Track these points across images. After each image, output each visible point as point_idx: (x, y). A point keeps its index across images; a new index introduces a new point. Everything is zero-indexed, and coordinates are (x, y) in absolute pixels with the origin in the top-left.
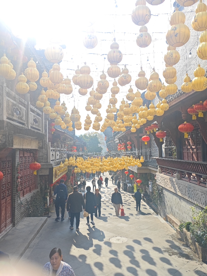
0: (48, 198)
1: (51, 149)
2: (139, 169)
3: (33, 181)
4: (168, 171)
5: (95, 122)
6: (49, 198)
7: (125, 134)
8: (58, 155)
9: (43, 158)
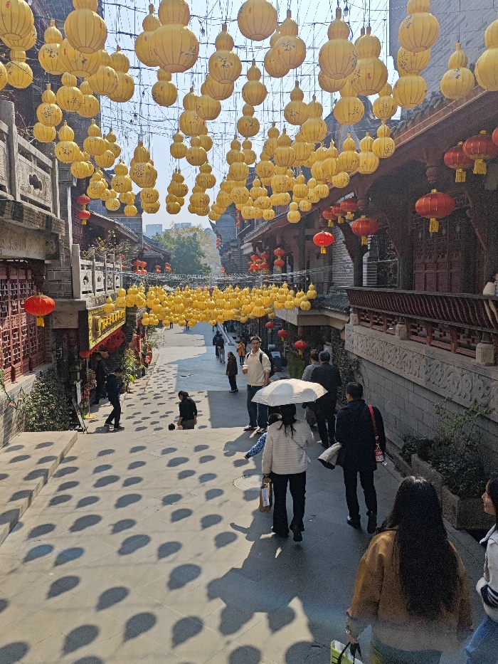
0: (78, 385)
1: (81, 262)
2: (302, 316)
3: (38, 343)
4: (376, 319)
5: (194, 190)
6: (82, 385)
7: (270, 228)
8: (99, 280)
9: (60, 286)
